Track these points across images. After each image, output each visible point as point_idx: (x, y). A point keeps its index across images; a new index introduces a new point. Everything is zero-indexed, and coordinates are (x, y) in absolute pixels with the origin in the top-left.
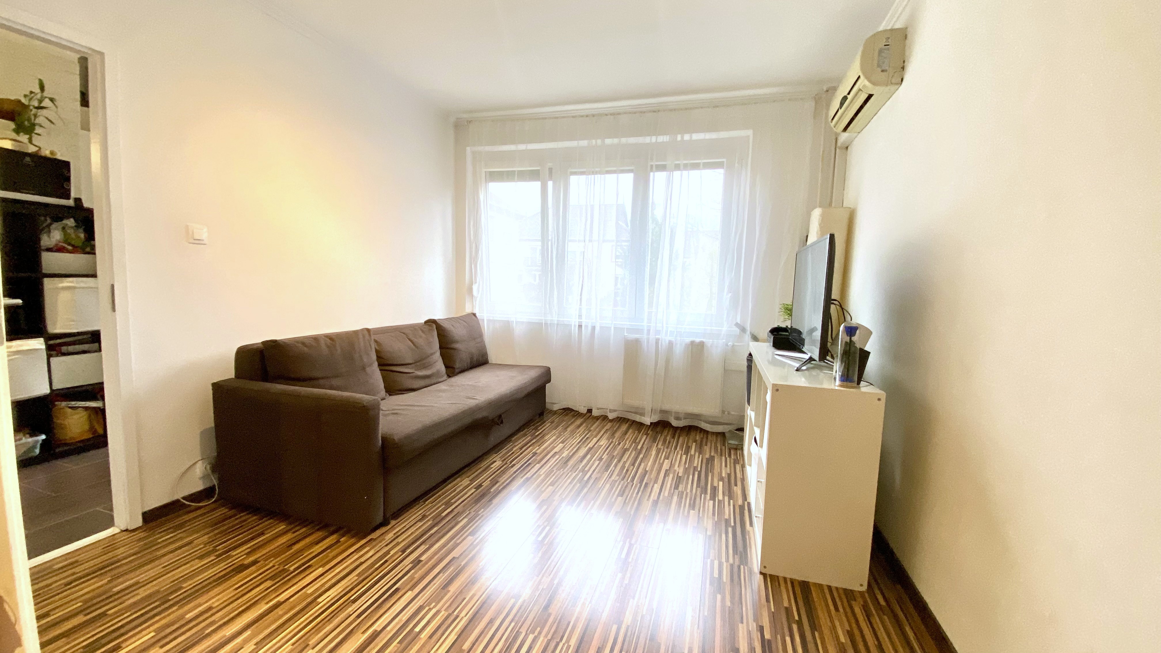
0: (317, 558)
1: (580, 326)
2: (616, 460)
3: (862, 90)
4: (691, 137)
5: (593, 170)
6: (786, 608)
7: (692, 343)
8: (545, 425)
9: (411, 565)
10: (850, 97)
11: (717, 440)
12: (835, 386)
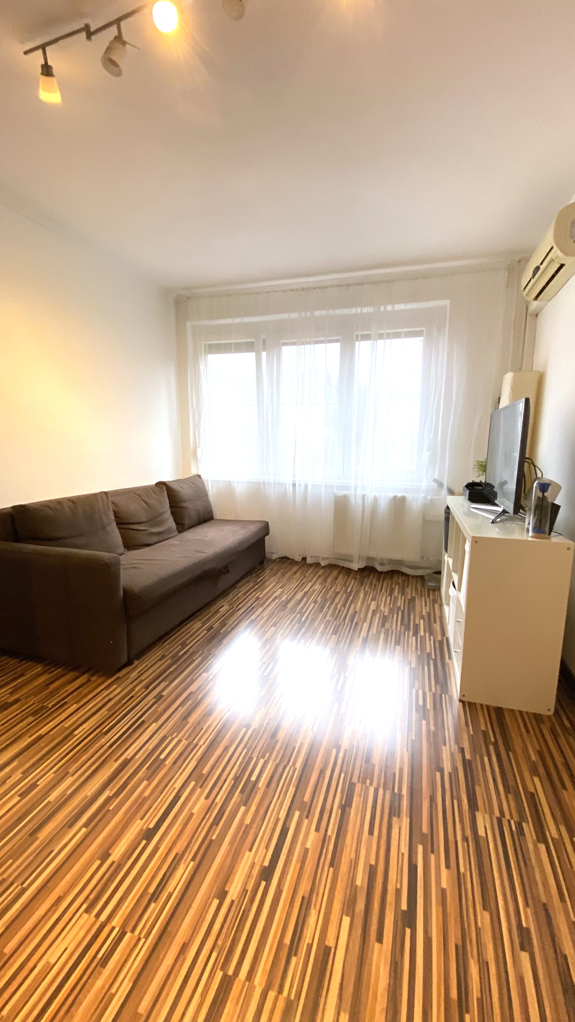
0: (71, 696)
1: (294, 485)
2: (329, 602)
3: (554, 261)
4: (393, 307)
5: (303, 340)
6: (484, 731)
7: (395, 497)
8: (265, 573)
9: (154, 700)
10: (542, 267)
11: (417, 583)
12: (528, 536)
